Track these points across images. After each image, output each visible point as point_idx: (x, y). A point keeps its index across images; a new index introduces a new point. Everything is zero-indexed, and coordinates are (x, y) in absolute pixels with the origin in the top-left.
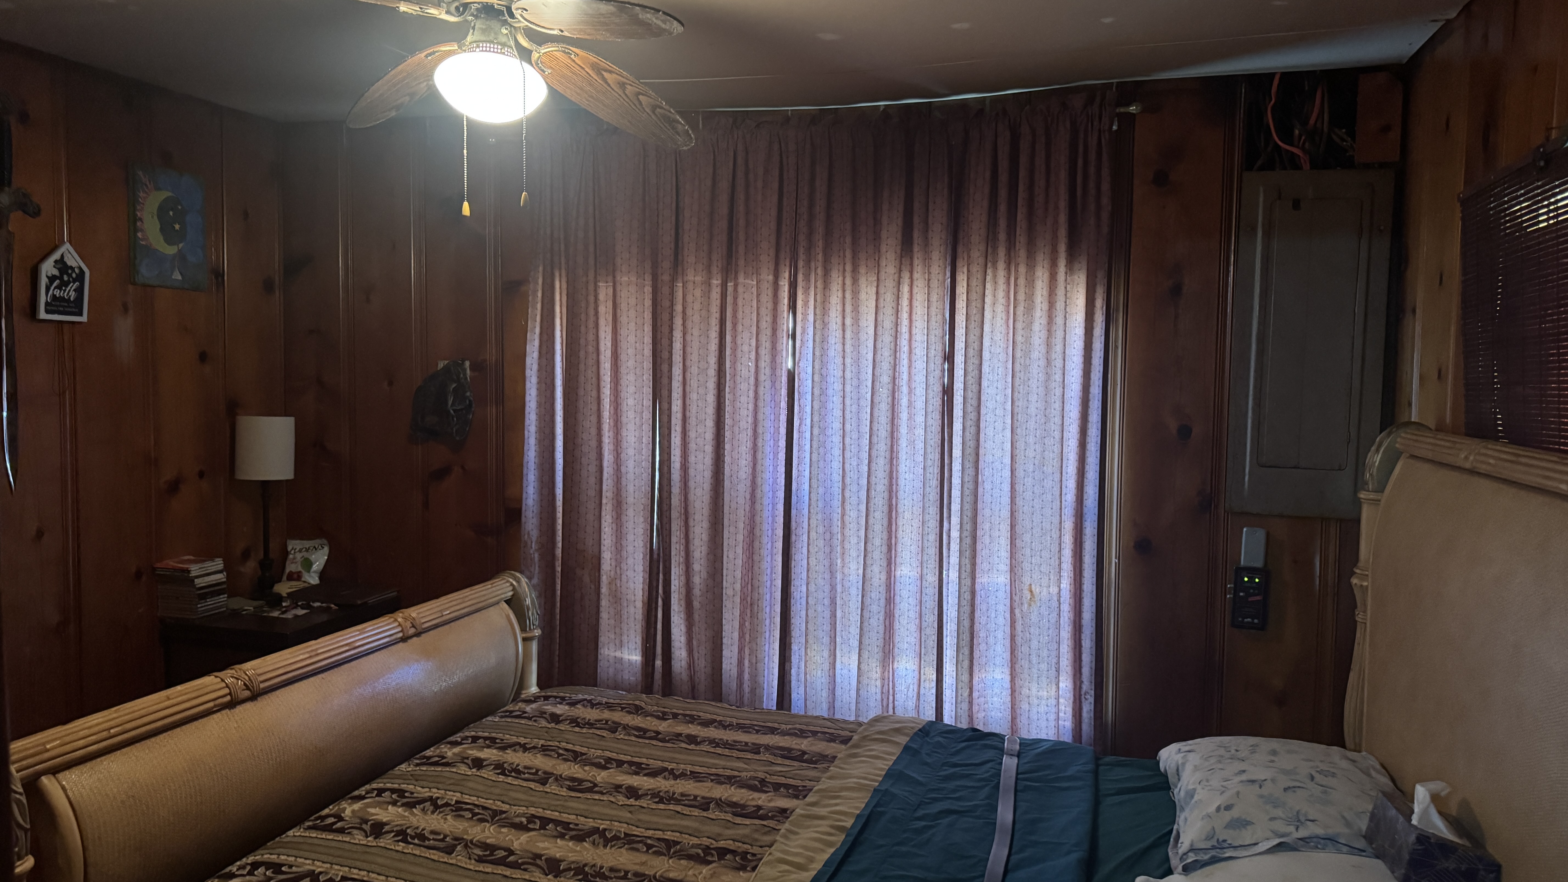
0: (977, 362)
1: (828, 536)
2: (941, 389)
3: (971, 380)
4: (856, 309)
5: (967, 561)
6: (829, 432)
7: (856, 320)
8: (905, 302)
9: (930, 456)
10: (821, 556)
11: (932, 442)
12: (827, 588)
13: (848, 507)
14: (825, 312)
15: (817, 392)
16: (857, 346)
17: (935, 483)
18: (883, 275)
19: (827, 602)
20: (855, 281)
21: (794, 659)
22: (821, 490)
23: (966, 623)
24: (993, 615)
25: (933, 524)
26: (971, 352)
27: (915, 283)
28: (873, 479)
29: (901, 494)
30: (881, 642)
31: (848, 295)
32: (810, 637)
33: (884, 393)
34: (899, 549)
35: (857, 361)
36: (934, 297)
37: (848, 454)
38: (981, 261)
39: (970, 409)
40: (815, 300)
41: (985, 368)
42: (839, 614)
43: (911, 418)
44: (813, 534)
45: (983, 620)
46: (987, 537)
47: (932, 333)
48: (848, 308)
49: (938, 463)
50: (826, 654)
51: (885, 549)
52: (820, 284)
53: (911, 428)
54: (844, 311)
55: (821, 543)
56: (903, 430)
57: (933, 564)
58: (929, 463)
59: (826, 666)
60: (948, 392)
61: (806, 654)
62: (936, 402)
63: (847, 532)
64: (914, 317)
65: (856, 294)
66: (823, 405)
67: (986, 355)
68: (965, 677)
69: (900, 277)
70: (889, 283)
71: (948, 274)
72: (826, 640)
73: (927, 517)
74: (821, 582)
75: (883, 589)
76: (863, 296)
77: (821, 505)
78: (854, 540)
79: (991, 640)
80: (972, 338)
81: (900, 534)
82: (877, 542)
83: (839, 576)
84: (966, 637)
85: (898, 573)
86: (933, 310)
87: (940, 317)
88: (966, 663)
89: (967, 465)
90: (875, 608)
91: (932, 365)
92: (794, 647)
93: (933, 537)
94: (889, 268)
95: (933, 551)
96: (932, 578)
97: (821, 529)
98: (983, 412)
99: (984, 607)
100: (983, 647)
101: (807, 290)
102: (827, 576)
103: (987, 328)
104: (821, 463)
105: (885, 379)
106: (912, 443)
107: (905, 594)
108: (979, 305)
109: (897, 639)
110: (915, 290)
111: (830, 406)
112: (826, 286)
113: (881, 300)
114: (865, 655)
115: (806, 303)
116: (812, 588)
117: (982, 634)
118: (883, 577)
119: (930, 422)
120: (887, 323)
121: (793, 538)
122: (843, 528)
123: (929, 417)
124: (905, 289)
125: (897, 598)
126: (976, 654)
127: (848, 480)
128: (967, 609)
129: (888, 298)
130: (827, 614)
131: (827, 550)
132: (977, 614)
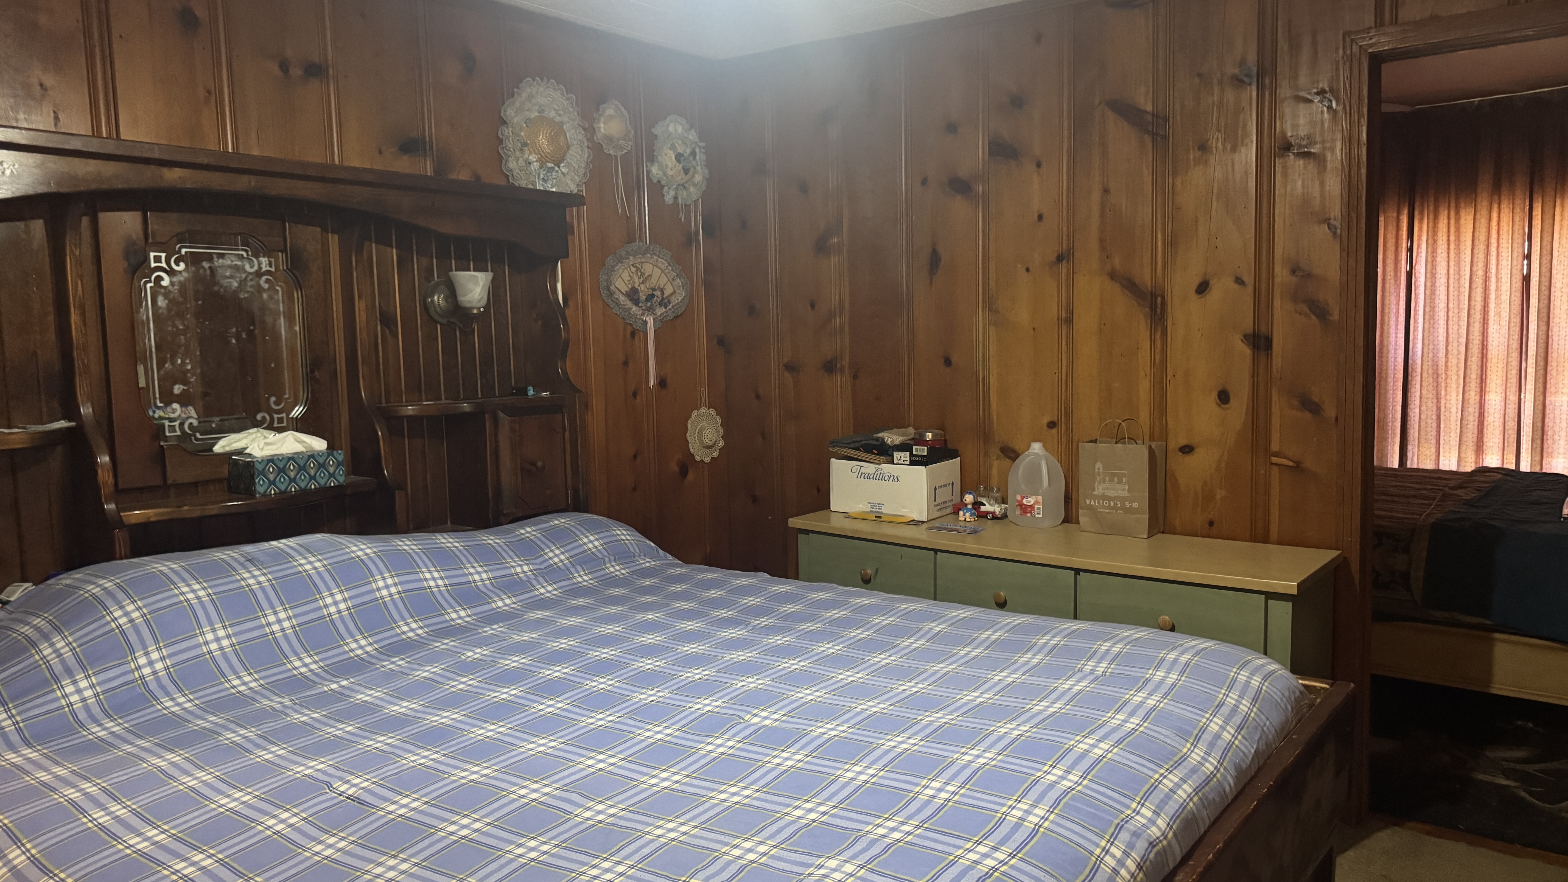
0: (1549, 258)
1: (1435, 376)
2: (1521, 277)
3: (1544, 270)
4: (1458, 230)
5: (1541, 385)
6: (1437, 309)
7: (1458, 238)
8: (1494, 224)
9: (1513, 320)
10: (1431, 388)
11: (1515, 311)
12: (1435, 409)
13: (1450, 356)
14: (1435, 233)
15: (1429, 284)
17: (1516, 337)
18: (1479, 207)
19: (1434, 417)
20: (1457, 212)
21: (1409, 455)
22: (1431, 347)
23: (1539, 424)
24: (1558, 421)
25: (1515, 363)
26: (1545, 252)
27: (1502, 211)
28: (1471, 337)
29: (1490, 347)
30: (1475, 439)
31: (1452, 222)
32: (1422, 440)
33: (1479, 282)
34: (1488, 382)
35: (1458, 263)
36: (1517, 219)
37: (1450, 323)
38: (1552, 193)
39: (1543, 288)
40: (1428, 227)
41: (1555, 262)
42: (1442, 425)
43: (1498, 297)
44: (1425, 375)
45: (1551, 425)
46: (1555, 370)
47: (1515, 241)
48: (1452, 230)
49: (1519, 325)
50: (1433, 450)
51: (1478, 381)
52: (1431, 217)
53: (1498, 305)
54: (1449, 232)
55: (1431, 380)
56: (1492, 306)
57: (1513, 388)
58: (1512, 324)
59: (1433, 457)
60: (1527, 279)
61: (1419, 450)
62: (1518, 284)
63: (1449, 373)
64: (1501, 232)
65: (1458, 220)
66: (1433, 292)
67: (1555, 253)
68: (1538, 458)
69: (1491, 208)
70: (1484, 212)
71: (1527, 203)
72: (1434, 441)
73: (1510, 359)
74: (1430, 404)
75: (1477, 406)
76: (1462, 221)
77: (1431, 355)
78: (1454, 378)
79: (1556, 437)
80: (1545, 242)
81: (1489, 372)
82: (1474, 376)
83: (1443, 402)
84: (1539, 432)
85: (1487, 398)
86: (1516, 227)
87: (1521, 231)
88: (1539, 450)
89: (1541, 324)
90: (1471, 418)
91: (1515, 262)
92: (1410, 447)
93: (1514, 372)
94: (1483, 203)
95: (1514, 381)
96: (1513, 398)
97: (1431, 371)
98: (1553, 290)
99: (1551, 416)
100: (1550, 441)
101: (1421, 220)
102: (1435, 401)
103: (1556, 236)
104: (1431, 329)
105: (1480, 273)
106: (1499, 314)
107: (1491, 411)
108: (1551, 222)
109: (1485, 440)
110: (1502, 215)
111: (1437, 293)
112: (1436, 218)
113: (1478, 224)
114: (1464, 447)
115: (1420, 229)
116: (1424, 408)
117: (1550, 433)
118: (1478, 398)
119: (1513, 298)
120: (1482, 237)
121: (1410, 378)
122: (1446, 370)
123: (1513, 295)
124: (1495, 215)
125: (1486, 414)
126: (1545, 446)
127: (1450, 340)
128: (1540, 416)
129: (1482, 222)
130: (1434, 425)
131: (1435, 384)
132: (1547, 420)
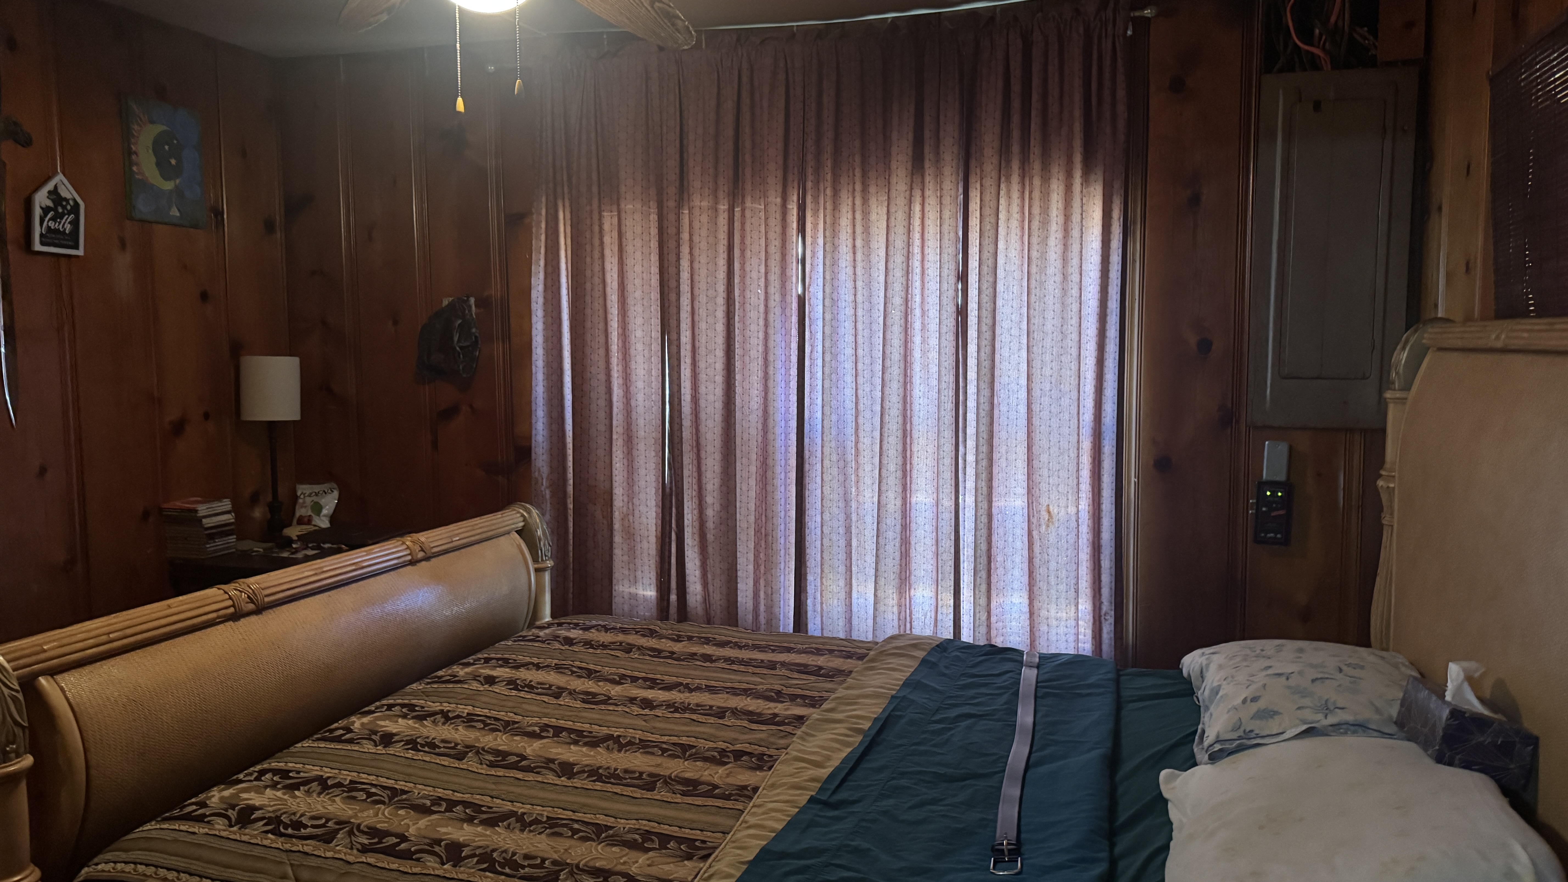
0: (991, 280)
1: (841, 464)
2: (954, 309)
3: (985, 299)
4: (867, 230)
5: (983, 484)
6: (841, 358)
7: (867, 242)
8: (917, 222)
9: (944, 379)
10: (835, 485)
11: (946, 364)
12: (842, 517)
13: (861, 434)
14: (835, 234)
15: (828, 317)
16: (868, 269)
17: (949, 406)
18: (893, 194)
19: (842, 531)
20: (865, 201)
21: (810, 589)
22: (834, 418)
23: (984, 547)
24: (1011, 539)
25: (949, 447)
26: (985, 269)
27: (927, 201)
28: (887, 405)
29: (915, 420)
30: (897, 569)
31: (858, 216)
32: (826, 566)
33: (896, 315)
34: (914, 476)
35: (869, 284)
36: (947, 214)
37: (861, 380)
38: (994, 174)
39: (984, 328)
40: (825, 222)
41: (1000, 287)
42: (854, 543)
43: (924, 341)
44: (827, 463)
45: (1001, 544)
46: (1003, 460)
47: (945, 251)
48: (859, 229)
49: (952, 385)
50: (842, 583)
51: (899, 474)
52: (829, 206)
53: (924, 353)
54: (854, 232)
55: (835, 471)
56: (917, 354)
57: (949, 488)
58: (944, 385)
59: (842, 595)
60: (962, 312)
61: (822, 583)
62: (950, 322)
63: (861, 460)
64: (926, 236)
65: (866, 214)
66: (835, 330)
67: (1000, 273)
68: (983, 601)
69: (911, 196)
70: (900, 201)
71: (961, 190)
72: (842, 569)
73: (942, 441)
74: (835, 510)
75: (898, 516)
76: (873, 217)
77: (834, 433)
78: (868, 468)
79: (1009, 564)
80: (986, 255)
81: (915, 460)
82: (892, 467)
83: (854, 505)
84: (983, 560)
85: (914, 500)
86: (946, 227)
87: (952, 235)
88: (984, 587)
89: (983, 385)
90: (890, 534)
91: (945, 286)
92: (810, 578)
93: (948, 461)
94: (900, 183)
95: (948, 475)
96: (948, 503)
97: (834, 458)
98: (998, 332)
99: (1001, 531)
100: (1001, 571)
101: (816, 212)
102: (842, 504)
103: (1001, 245)
104: (834, 389)
105: (897, 300)
106: (926, 367)
107: (921, 520)
108: (993, 221)
109: (913, 566)
110: (927, 208)
111: (842, 331)
112: (836, 208)
113: (892, 219)
114: (882, 582)
115: (815, 226)
116: (827, 516)
117: (1000, 558)
118: (899, 502)
119: (944, 343)
120: (899, 242)
121: (807, 467)
122: (857, 456)
123: (943, 339)
124: (917, 208)
125: (913, 526)
126: (994, 579)
127: (861, 407)
128: (984, 532)
129: (900, 216)
130: (842, 543)
131: (841, 478)
132: (995, 538)
